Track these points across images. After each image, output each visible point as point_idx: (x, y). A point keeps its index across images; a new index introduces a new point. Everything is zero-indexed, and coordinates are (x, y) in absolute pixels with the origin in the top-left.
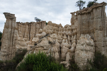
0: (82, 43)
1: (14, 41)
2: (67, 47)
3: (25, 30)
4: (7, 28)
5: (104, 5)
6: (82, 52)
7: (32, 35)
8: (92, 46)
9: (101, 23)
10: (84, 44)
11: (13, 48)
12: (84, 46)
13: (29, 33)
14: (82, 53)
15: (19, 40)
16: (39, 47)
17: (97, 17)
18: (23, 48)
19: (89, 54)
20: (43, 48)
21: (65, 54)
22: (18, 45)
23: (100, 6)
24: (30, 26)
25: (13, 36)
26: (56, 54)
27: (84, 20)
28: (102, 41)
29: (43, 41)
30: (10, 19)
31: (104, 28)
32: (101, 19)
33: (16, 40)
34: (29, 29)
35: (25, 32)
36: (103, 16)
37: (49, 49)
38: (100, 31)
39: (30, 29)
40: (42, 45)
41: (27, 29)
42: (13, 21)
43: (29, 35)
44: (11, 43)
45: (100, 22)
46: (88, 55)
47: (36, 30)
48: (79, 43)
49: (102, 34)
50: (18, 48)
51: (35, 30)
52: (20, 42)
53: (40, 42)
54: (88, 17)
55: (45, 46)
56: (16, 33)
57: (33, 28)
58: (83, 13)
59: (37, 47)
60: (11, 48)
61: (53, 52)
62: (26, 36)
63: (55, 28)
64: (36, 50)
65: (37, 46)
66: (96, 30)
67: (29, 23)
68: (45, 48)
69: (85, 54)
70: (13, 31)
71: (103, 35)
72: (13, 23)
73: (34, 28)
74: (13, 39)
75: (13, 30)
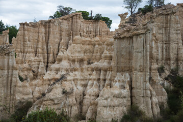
0: (106, 96)
1: (12, 88)
2: (93, 96)
3: (38, 37)
4: (2, 70)
5: (147, 31)
6: (105, 109)
7: (53, 46)
8: (125, 97)
9: (142, 60)
10: (109, 97)
11: (12, 99)
12: (109, 100)
13: (47, 43)
14: (105, 111)
15: (20, 87)
16: (47, 100)
17: (137, 51)
18: (26, 97)
19: (116, 111)
20: (53, 102)
21: (87, 107)
22: (19, 94)
23: (142, 34)
24: (49, 28)
25: (11, 80)
26: (72, 109)
27: (123, 48)
28: (142, 89)
29: (54, 89)
30: (5, 54)
31: (146, 68)
32: (142, 54)
33: (15, 86)
34: (46, 34)
35: (38, 41)
36: (145, 50)
37: (63, 103)
38: (139, 73)
39: (48, 34)
40: (52, 97)
41: (42, 36)
42: (10, 57)
43: (47, 46)
44: (9, 92)
45: (141, 58)
46: (115, 113)
47: (61, 35)
48: (102, 96)
49: (142, 78)
50: (19, 98)
51: (58, 36)
52: (21, 89)
53: (49, 91)
54: (129, 44)
55: (57, 98)
56: (15, 76)
57: (55, 30)
58: (121, 36)
59: (45, 101)
60: (8, 98)
61: (69, 106)
62: (40, 50)
63: (88, 47)
64: (43, 105)
65: (45, 99)
66: (135, 70)
67: (46, 22)
68: (56, 102)
69: (110, 112)
70: (10, 73)
71: (144, 79)
72: (10, 60)
73: (57, 30)
74: (11, 85)
75: (10, 70)
